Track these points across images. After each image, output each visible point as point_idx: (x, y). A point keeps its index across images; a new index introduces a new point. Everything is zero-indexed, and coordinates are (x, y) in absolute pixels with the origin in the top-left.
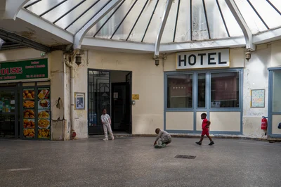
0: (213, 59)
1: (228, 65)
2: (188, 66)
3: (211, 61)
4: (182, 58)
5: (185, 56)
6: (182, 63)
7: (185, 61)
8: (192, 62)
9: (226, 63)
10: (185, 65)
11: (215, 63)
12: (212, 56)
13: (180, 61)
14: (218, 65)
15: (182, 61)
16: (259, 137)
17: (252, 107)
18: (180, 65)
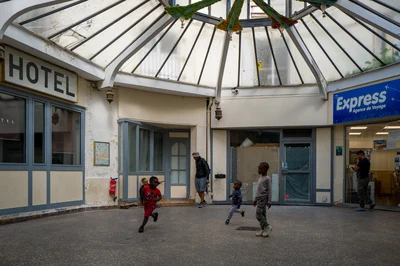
0: (60, 83)
1: (75, 99)
2: (26, 83)
3: (59, 86)
4: (16, 63)
5: (21, 60)
6: (16, 72)
7: (20, 68)
8: (33, 78)
9: (73, 95)
10: (21, 78)
11: (62, 92)
12: (59, 78)
13: (12, 66)
15: (16, 67)
16: (105, 204)
17: (95, 165)
18: (11, 75)
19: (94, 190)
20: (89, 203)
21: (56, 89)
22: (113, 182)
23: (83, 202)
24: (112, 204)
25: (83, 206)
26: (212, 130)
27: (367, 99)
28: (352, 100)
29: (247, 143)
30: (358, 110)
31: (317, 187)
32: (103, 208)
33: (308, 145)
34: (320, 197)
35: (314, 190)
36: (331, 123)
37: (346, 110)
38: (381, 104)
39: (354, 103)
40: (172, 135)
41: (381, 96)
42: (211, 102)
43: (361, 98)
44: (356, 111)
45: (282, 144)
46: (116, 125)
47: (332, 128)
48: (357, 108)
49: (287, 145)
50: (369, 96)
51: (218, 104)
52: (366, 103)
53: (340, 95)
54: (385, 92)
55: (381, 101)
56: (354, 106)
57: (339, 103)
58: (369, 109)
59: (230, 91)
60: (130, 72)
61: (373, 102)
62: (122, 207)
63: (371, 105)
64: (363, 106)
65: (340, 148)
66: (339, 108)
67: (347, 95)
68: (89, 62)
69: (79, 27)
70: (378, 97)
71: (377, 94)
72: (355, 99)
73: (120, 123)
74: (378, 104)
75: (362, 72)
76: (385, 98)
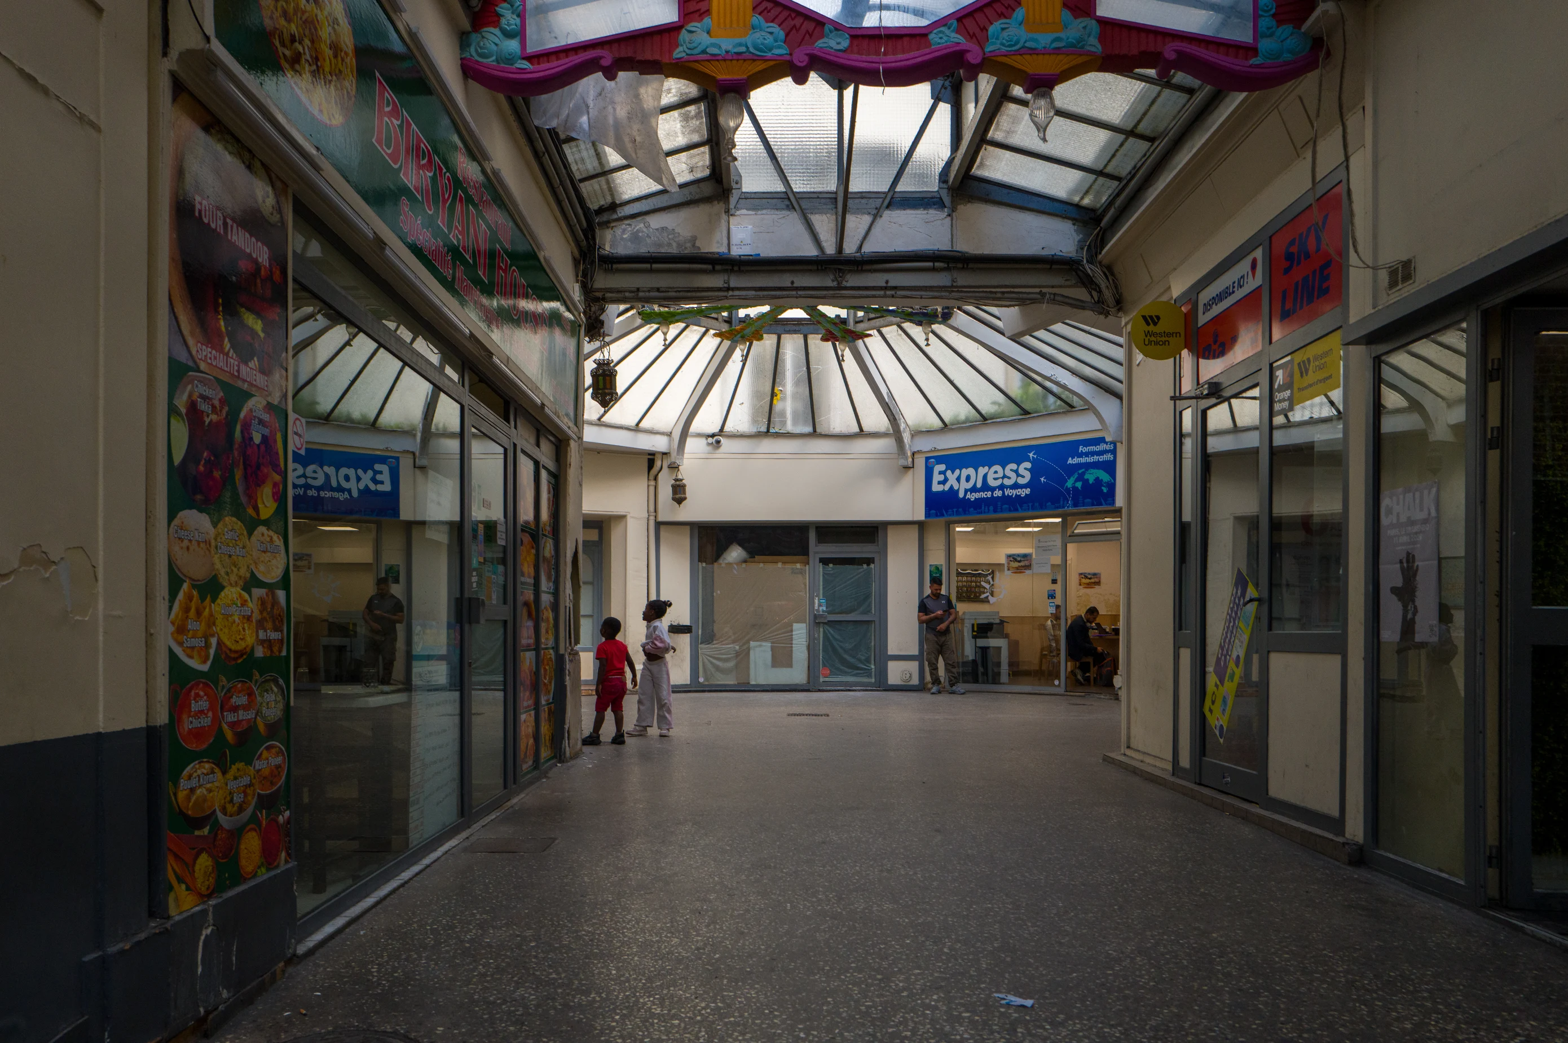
26: (658, 525)
27: (994, 475)
28: (965, 472)
29: (735, 554)
30: (977, 495)
31: (892, 650)
33: (869, 561)
34: (896, 672)
35: (884, 658)
36: (920, 515)
37: (953, 492)
38: (1022, 487)
39: (968, 479)
41: (1021, 471)
42: (658, 463)
43: (982, 471)
44: (972, 497)
45: (814, 558)
47: (920, 525)
48: (974, 489)
49: (825, 561)
50: (997, 468)
51: (674, 467)
52: (992, 483)
53: (940, 460)
54: (1028, 464)
55: (1021, 481)
56: (969, 485)
57: (937, 478)
58: (998, 493)
59: (703, 441)
61: (1007, 482)
63: (1002, 487)
64: (986, 487)
65: (938, 569)
66: (936, 488)
67: (955, 461)
70: (1016, 472)
71: (1014, 466)
72: (971, 471)
74: (1016, 486)
75: (984, 419)
76: (1028, 476)
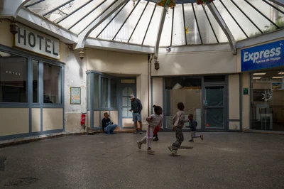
0: (49, 47)
1: (58, 57)
2: (28, 47)
3: (48, 49)
4: (22, 33)
5: (25, 31)
6: (22, 40)
7: (24, 37)
8: (32, 43)
9: (57, 55)
10: (25, 44)
11: (50, 52)
12: (48, 43)
13: (19, 36)
14: (52, 55)
15: (22, 37)
16: (78, 131)
17: (71, 104)
18: (19, 42)
19: (71, 121)
20: (67, 131)
21: (47, 51)
22: (83, 115)
23: (63, 130)
24: (82, 131)
25: (63, 133)
26: (152, 77)
27: (266, 53)
28: (255, 54)
29: (177, 86)
30: (260, 62)
31: (230, 118)
32: (76, 134)
33: (222, 87)
34: (232, 126)
35: (227, 121)
36: (240, 71)
37: (251, 61)
38: (277, 57)
39: (256, 56)
40: (123, 81)
41: (277, 51)
42: (151, 57)
43: (262, 52)
44: (258, 62)
45: (203, 87)
46: (85, 75)
47: (240, 74)
48: (259, 59)
49: (207, 88)
50: (268, 51)
51: (156, 58)
52: (265, 56)
53: (246, 50)
54: (280, 48)
55: (277, 55)
56: (257, 58)
57: (245, 57)
58: (268, 60)
59: (165, 49)
60: (95, 37)
61: (271, 55)
62: (89, 134)
63: (269, 58)
64: (263, 58)
65: (246, 89)
66: (245, 60)
67: (251, 50)
68: (68, 31)
69: (64, 7)
70: (275, 51)
71: (274, 49)
72: (257, 53)
73: (87, 74)
74: (275, 57)
75: (263, 34)
76: (279, 52)
